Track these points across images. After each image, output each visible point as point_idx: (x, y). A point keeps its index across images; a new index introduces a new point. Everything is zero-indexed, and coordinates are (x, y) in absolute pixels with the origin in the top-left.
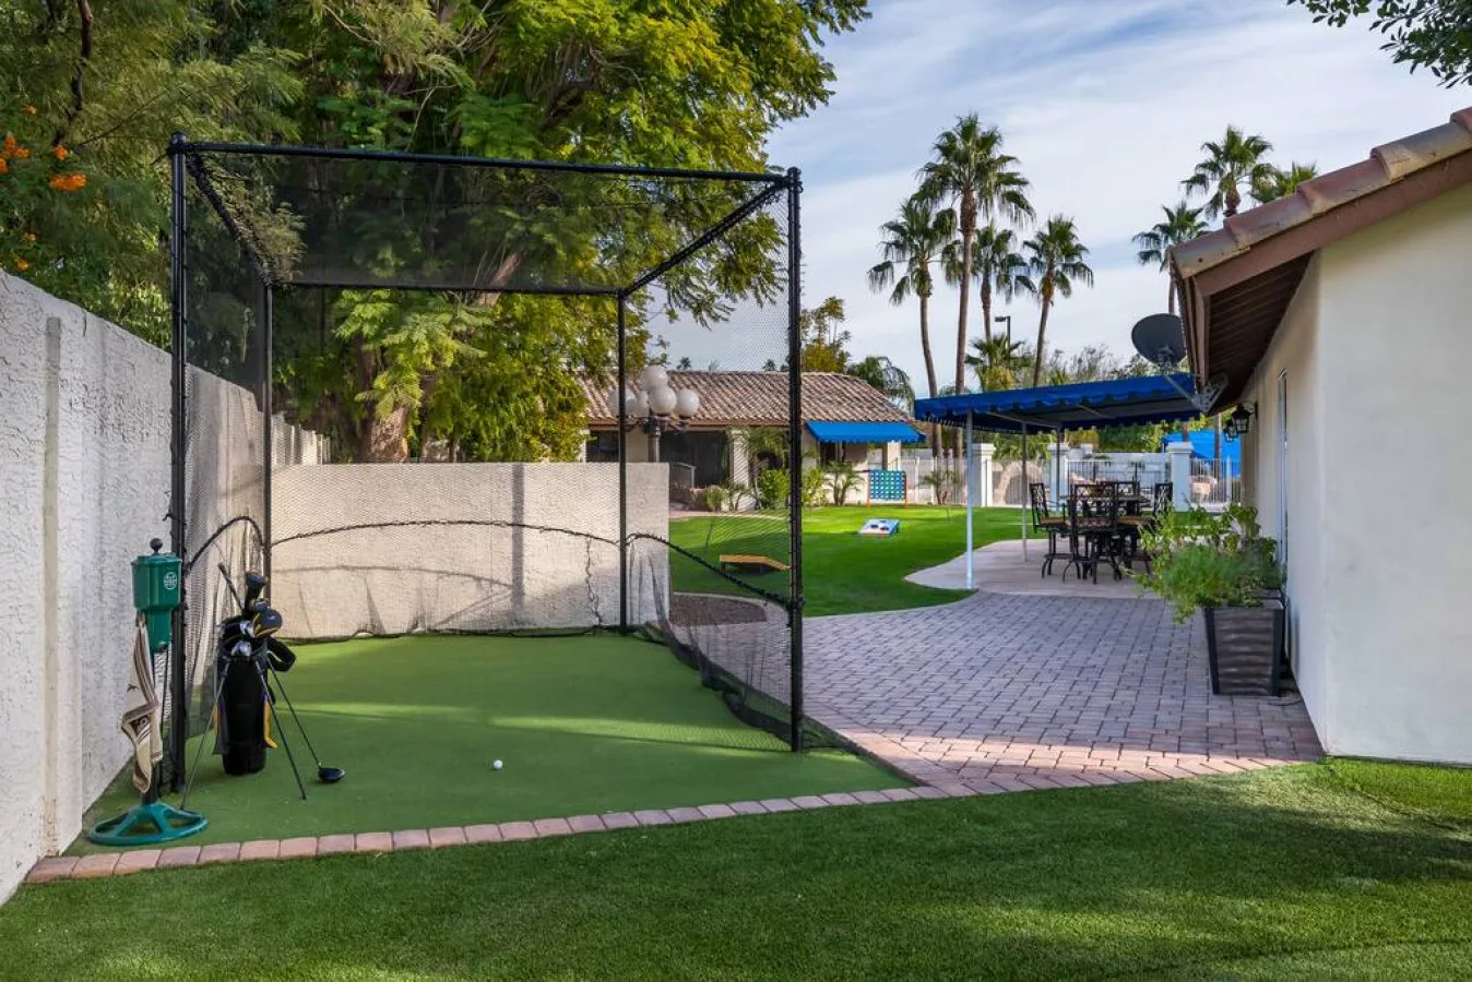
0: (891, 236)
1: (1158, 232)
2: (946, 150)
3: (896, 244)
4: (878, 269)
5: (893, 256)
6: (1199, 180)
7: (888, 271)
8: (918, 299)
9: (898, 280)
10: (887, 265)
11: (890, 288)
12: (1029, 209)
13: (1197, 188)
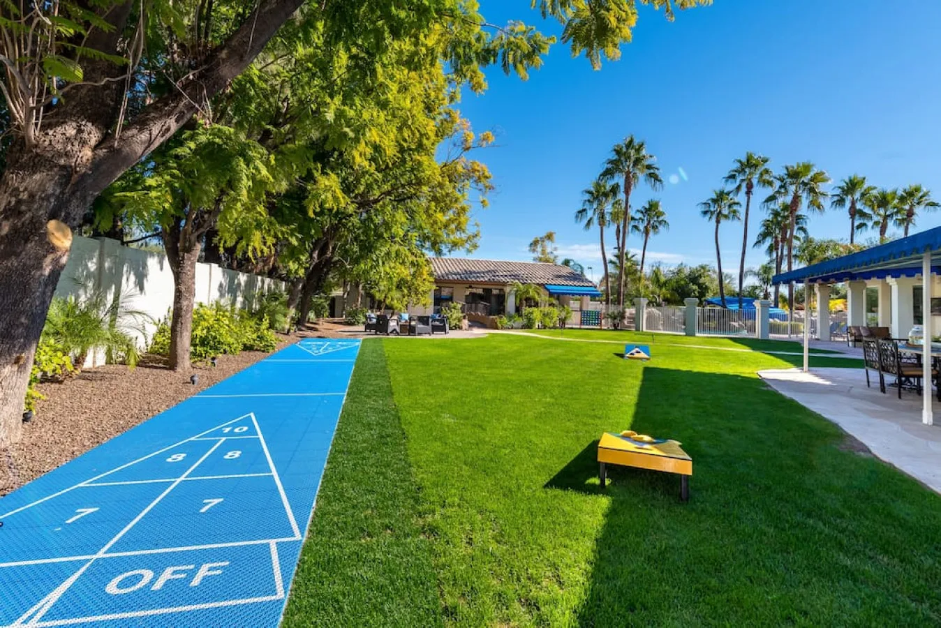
0: (587, 197)
1: (710, 202)
2: (618, 152)
3: (589, 201)
4: (580, 212)
5: (587, 206)
6: (733, 177)
7: (584, 213)
8: (599, 228)
9: (589, 218)
10: (584, 210)
11: (585, 221)
12: (660, 181)
13: (730, 180)
